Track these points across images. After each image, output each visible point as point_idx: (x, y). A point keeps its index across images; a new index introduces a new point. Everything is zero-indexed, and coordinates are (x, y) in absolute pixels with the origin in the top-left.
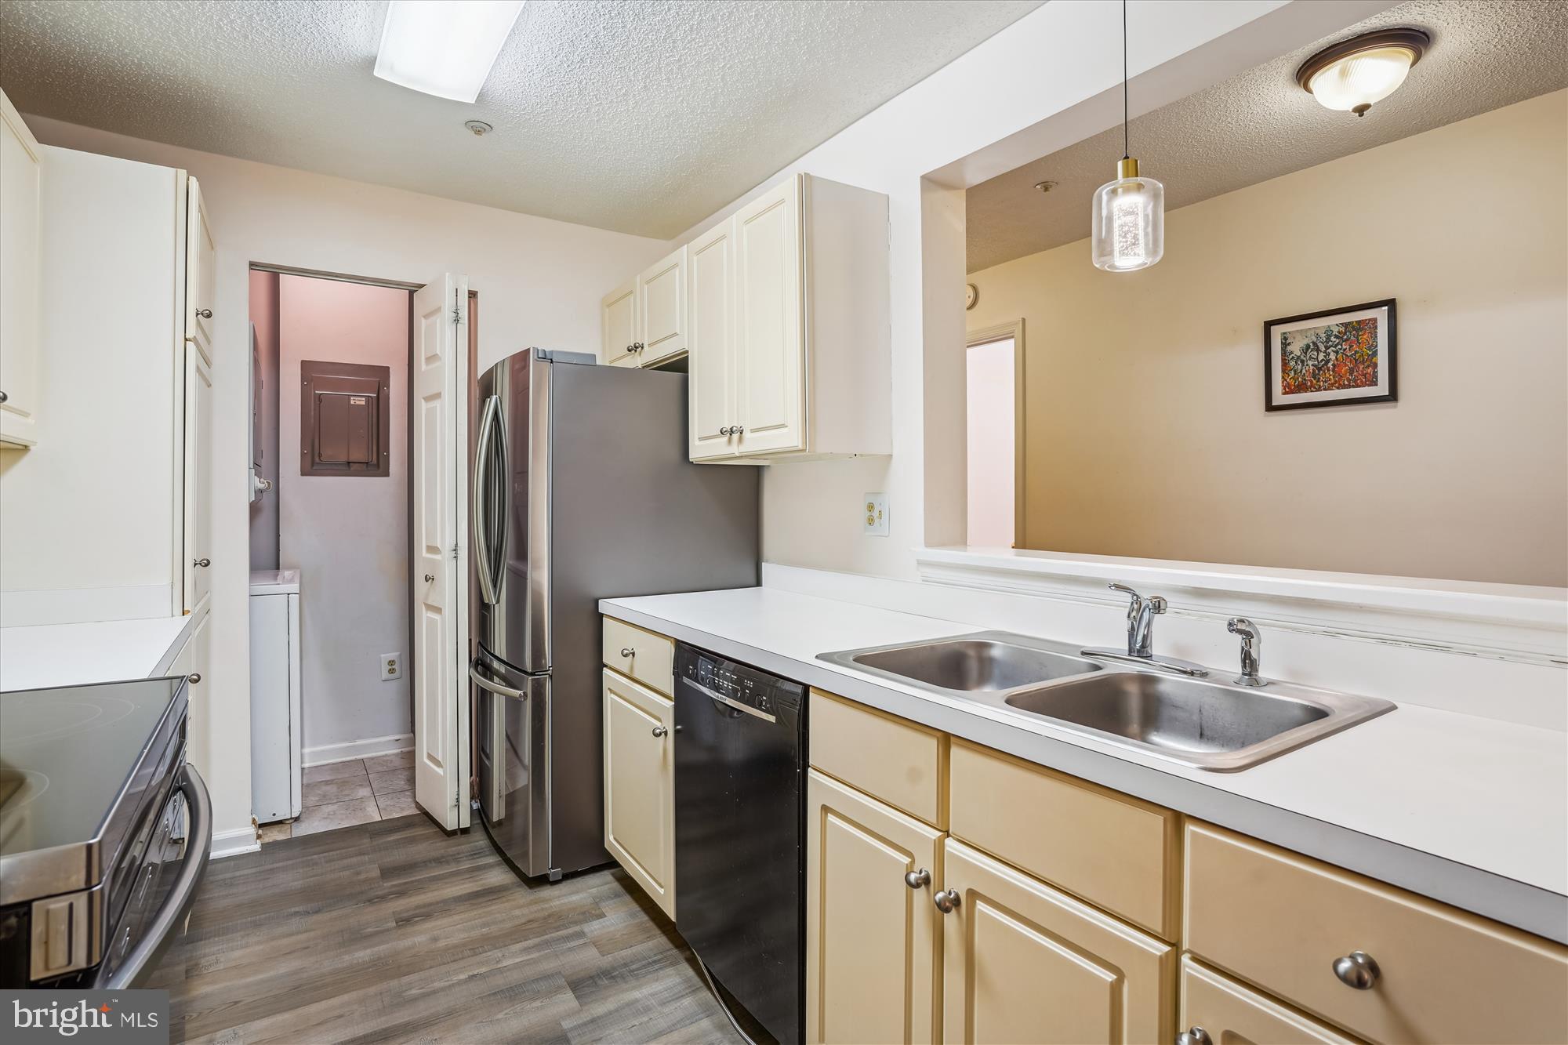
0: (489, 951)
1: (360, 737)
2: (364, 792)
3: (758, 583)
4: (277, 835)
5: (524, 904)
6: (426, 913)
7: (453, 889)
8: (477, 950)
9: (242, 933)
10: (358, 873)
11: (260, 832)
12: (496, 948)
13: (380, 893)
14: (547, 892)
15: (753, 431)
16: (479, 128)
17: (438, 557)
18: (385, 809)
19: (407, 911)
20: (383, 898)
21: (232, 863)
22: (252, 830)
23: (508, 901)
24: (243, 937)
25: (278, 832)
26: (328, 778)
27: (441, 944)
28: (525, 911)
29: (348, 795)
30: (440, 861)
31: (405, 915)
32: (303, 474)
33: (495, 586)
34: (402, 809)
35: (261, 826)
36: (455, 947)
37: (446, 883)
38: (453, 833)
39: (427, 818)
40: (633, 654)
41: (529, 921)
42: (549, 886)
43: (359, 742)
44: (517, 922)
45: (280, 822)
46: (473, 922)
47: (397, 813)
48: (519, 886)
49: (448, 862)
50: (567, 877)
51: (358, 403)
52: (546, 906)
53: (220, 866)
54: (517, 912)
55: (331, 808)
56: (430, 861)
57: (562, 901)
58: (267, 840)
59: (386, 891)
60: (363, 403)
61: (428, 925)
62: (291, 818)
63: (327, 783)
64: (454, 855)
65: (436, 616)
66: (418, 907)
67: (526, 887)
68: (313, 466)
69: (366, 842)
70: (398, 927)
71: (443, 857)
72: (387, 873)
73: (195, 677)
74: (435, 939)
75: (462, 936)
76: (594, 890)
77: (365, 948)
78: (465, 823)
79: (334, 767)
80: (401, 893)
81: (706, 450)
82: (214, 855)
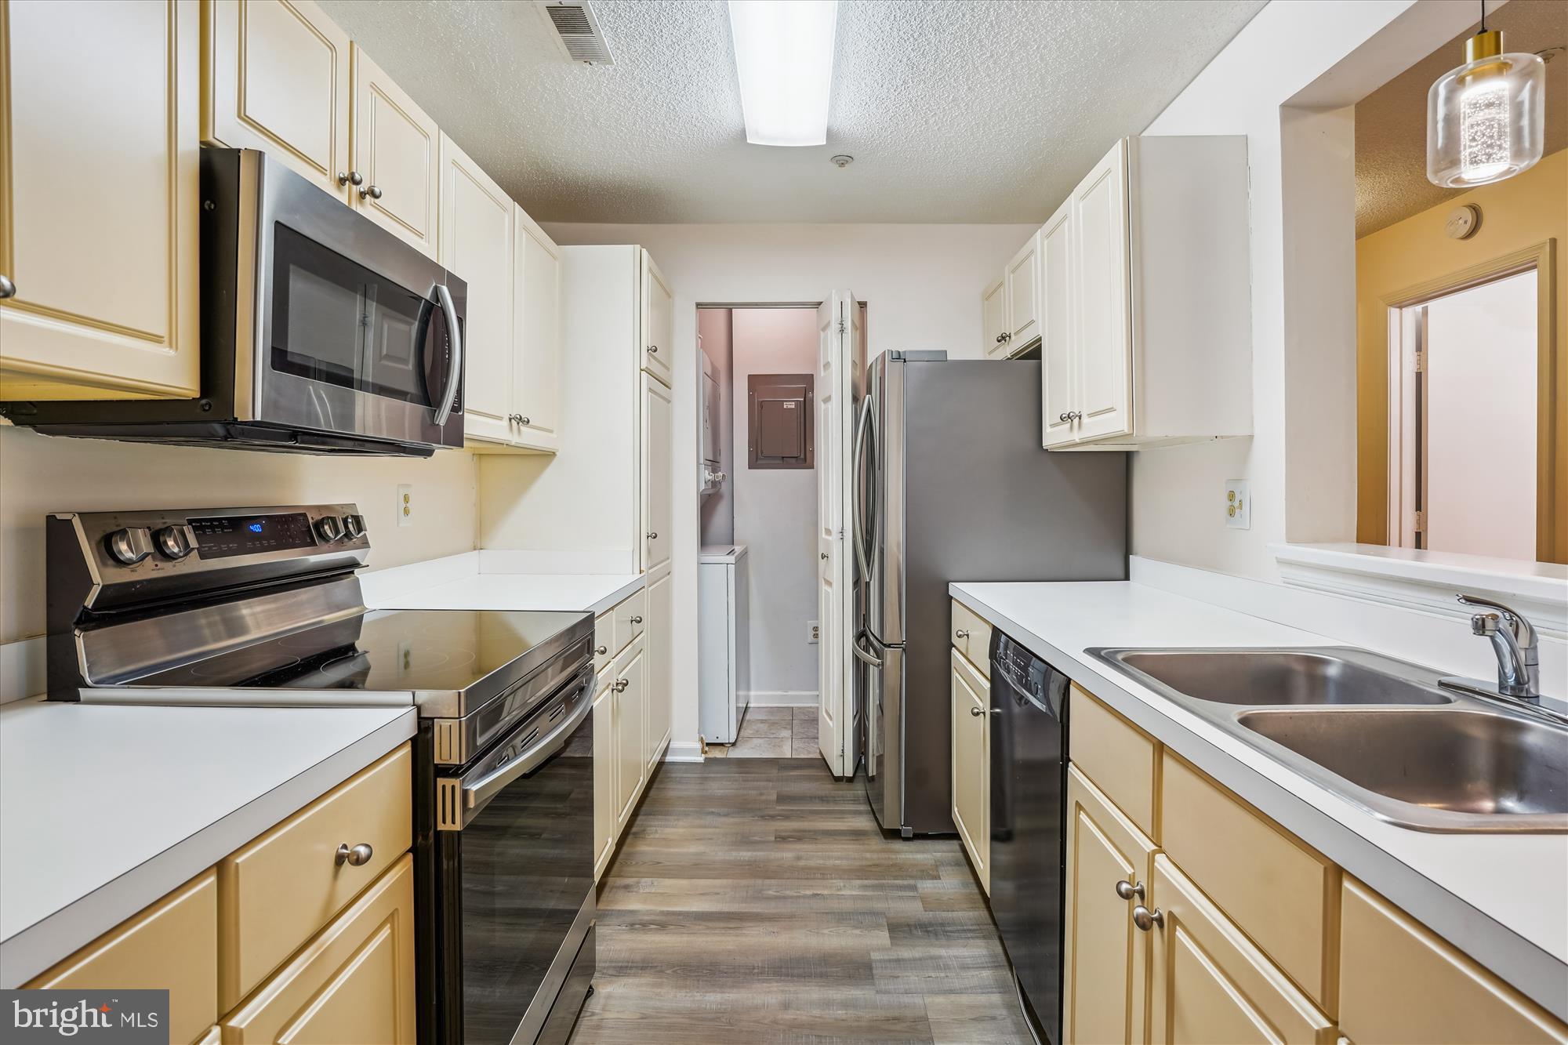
0: (835, 879)
1: (791, 689)
2: (786, 733)
3: (1127, 578)
4: (717, 754)
5: (876, 850)
6: (799, 837)
7: (825, 823)
8: (826, 876)
9: (676, 818)
10: (761, 794)
11: (707, 749)
12: (841, 879)
13: (771, 813)
14: (898, 845)
15: (1090, 415)
16: (843, 160)
17: (830, 538)
18: (796, 750)
19: (786, 831)
20: (773, 817)
21: (684, 767)
22: (699, 746)
23: (863, 844)
24: (675, 820)
25: (720, 751)
26: (764, 718)
27: (802, 863)
28: (875, 856)
29: (773, 734)
30: (823, 799)
31: (784, 834)
32: (749, 467)
33: (868, 565)
34: (809, 753)
35: (708, 744)
36: (810, 868)
37: (822, 817)
38: (838, 779)
39: (823, 763)
40: (968, 635)
41: (874, 865)
42: (901, 841)
43: (790, 693)
44: (865, 863)
45: (722, 744)
46: (831, 853)
47: (804, 754)
48: (877, 834)
49: (828, 802)
50: (917, 837)
51: (789, 407)
52: (894, 857)
53: (676, 767)
54: (868, 855)
55: (760, 741)
56: (815, 797)
57: (908, 857)
58: (710, 755)
59: (777, 812)
60: (793, 407)
61: (798, 846)
62: (729, 743)
63: (762, 721)
64: (834, 797)
65: (829, 590)
66: (795, 831)
67: (882, 837)
68: (757, 461)
69: (774, 772)
70: (776, 841)
71: (826, 797)
72: (782, 799)
73: (638, 619)
74: (799, 858)
75: (818, 862)
76: (939, 855)
77: (749, 851)
78: (849, 773)
79: (772, 710)
80: (786, 817)
81: (1055, 436)
82: (669, 758)
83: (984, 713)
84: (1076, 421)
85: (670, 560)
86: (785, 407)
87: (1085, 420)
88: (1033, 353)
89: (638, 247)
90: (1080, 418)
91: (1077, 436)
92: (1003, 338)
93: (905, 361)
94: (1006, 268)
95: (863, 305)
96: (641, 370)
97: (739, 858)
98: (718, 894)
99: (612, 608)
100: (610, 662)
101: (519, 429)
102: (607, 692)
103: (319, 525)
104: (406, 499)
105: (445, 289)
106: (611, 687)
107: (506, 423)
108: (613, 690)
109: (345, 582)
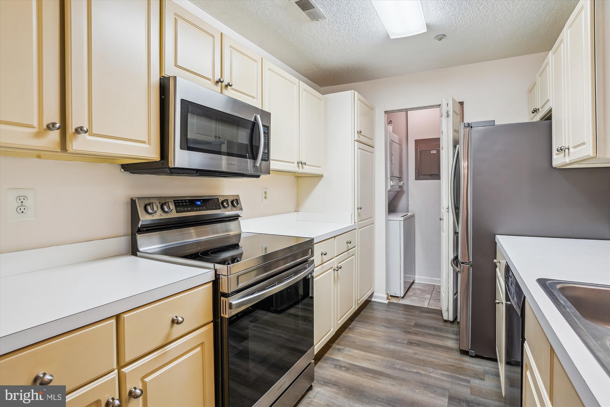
0: (430, 368)
1: (435, 277)
2: (428, 296)
4: (394, 301)
5: (454, 358)
6: (418, 344)
7: (433, 340)
8: (425, 365)
9: (368, 325)
10: (408, 322)
11: (390, 298)
12: (432, 368)
13: (410, 331)
14: (466, 358)
15: (574, 147)
16: (441, 37)
17: (444, 211)
18: (430, 304)
19: (413, 340)
20: (409, 333)
21: (379, 304)
22: (386, 296)
23: (448, 354)
24: (367, 326)
25: (396, 300)
26: (420, 288)
27: (416, 356)
28: (453, 361)
29: (422, 295)
30: (435, 329)
31: (412, 341)
32: (416, 179)
34: (436, 306)
35: (391, 296)
36: (420, 360)
37: (432, 337)
38: (446, 321)
39: (439, 312)
40: (500, 262)
41: (451, 365)
42: (469, 357)
44: (446, 363)
45: (398, 297)
46: (431, 355)
47: (433, 307)
48: (457, 351)
49: (438, 331)
50: (477, 356)
51: (434, 152)
52: (462, 363)
53: (375, 303)
54: (449, 360)
55: (415, 298)
56: (432, 328)
57: (470, 365)
58: (391, 301)
59: (412, 331)
60: (436, 152)
61: (416, 348)
62: (400, 297)
63: (419, 289)
64: (441, 329)
65: (443, 234)
66: (417, 341)
67: (460, 353)
68: (419, 177)
69: (417, 313)
70: (407, 344)
71: (438, 328)
72: (417, 325)
73: (349, 242)
74: (415, 354)
75: (424, 357)
76: (487, 368)
77: (394, 345)
78: (450, 319)
79: (425, 285)
80: (416, 334)
81: (558, 160)
82: (373, 299)
83: (502, 303)
84: (567, 150)
85: (373, 218)
86: (432, 153)
87: (571, 150)
88: (548, 117)
89: (353, 91)
90: (568, 150)
91: (567, 160)
92: (535, 111)
93: (472, 127)
94: (537, 75)
95: (462, 103)
96: (355, 141)
97: (388, 348)
98: (374, 361)
99: (335, 237)
100: (333, 258)
101: (302, 167)
102: (331, 270)
103: (222, 203)
104: (266, 193)
105: (258, 116)
106: (333, 269)
107: (296, 164)
108: (334, 270)
109: (235, 222)
